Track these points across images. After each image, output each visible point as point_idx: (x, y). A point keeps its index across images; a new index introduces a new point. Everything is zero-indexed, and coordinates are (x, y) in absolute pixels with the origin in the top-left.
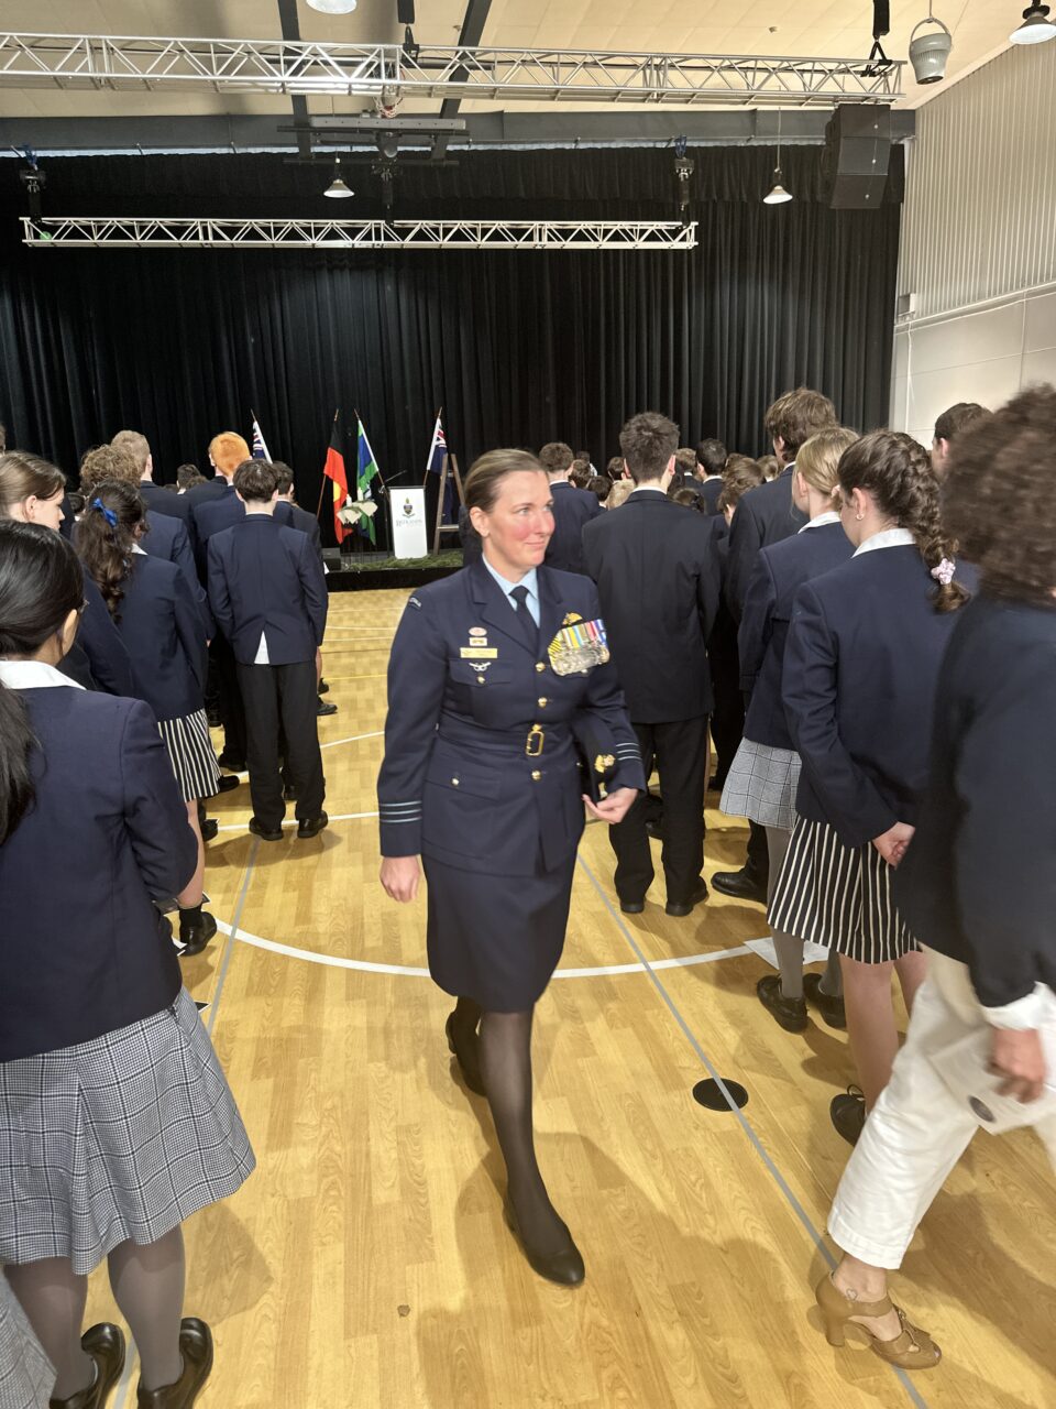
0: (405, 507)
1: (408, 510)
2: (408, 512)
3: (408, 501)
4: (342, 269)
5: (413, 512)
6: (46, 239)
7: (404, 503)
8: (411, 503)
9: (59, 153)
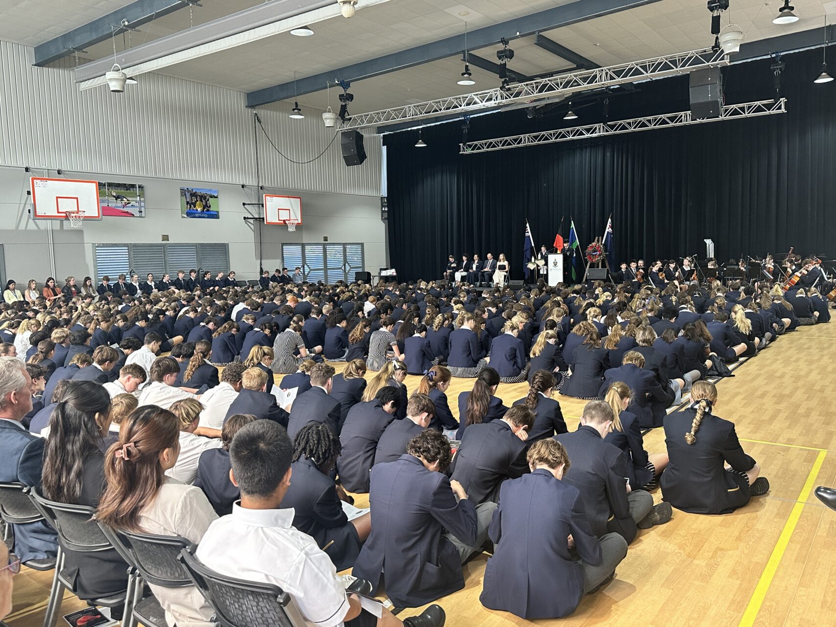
1: (555, 264)
2: (555, 265)
3: (555, 260)
4: (586, 148)
5: (558, 264)
6: (469, 151)
7: (554, 261)
8: (557, 261)
9: (478, 115)
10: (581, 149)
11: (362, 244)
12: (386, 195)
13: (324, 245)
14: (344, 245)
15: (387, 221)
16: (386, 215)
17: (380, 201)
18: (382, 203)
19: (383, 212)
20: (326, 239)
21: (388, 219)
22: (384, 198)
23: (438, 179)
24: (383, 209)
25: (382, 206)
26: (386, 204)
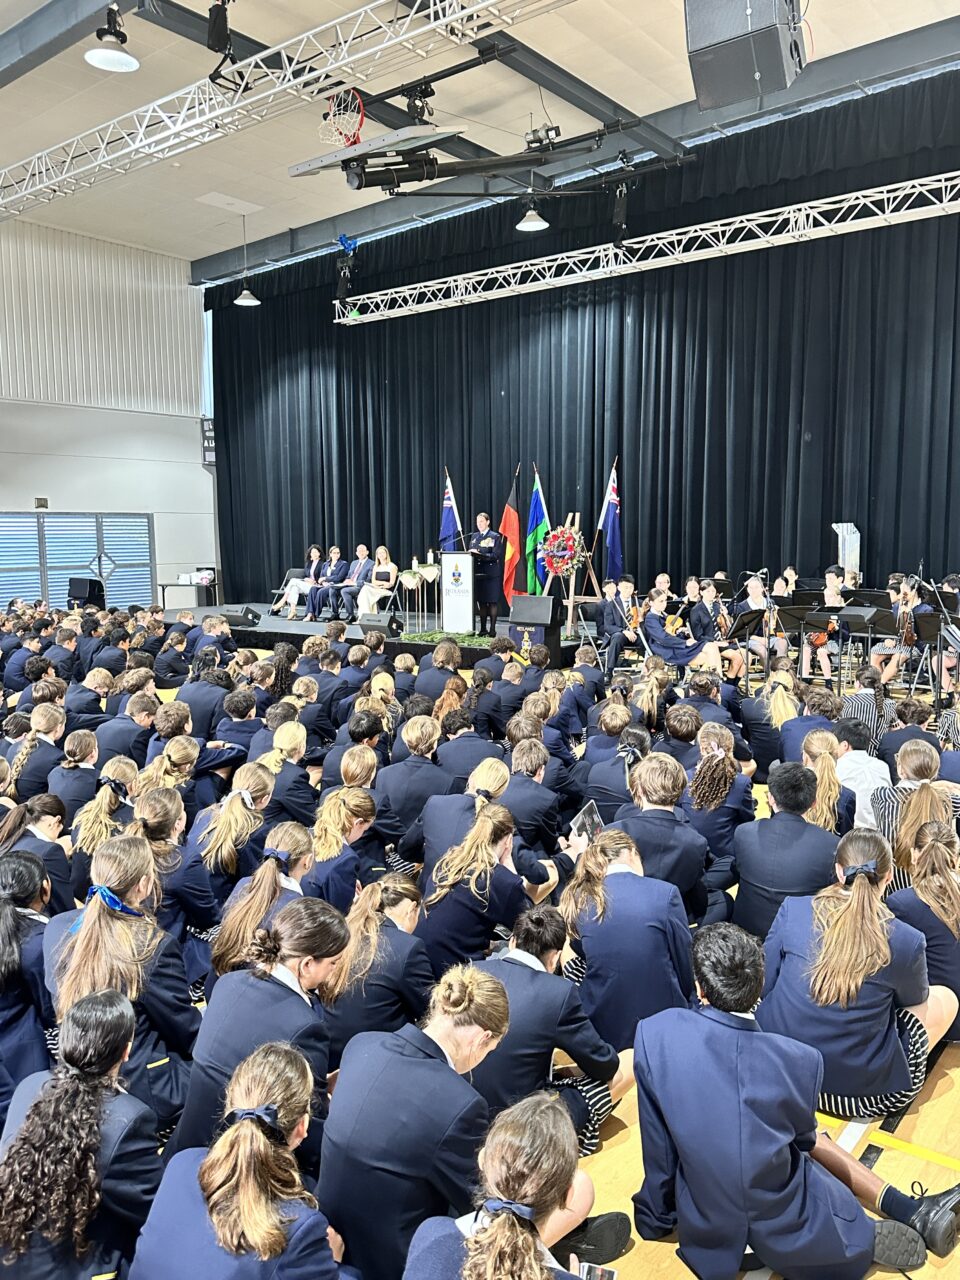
0: (454, 575)
1: (457, 576)
2: (457, 580)
3: (457, 567)
5: (461, 580)
6: (353, 318)
7: (453, 570)
8: (460, 570)
10: (575, 309)
11: (149, 517)
12: (210, 414)
13: (38, 516)
14: (98, 517)
15: (214, 468)
16: (211, 457)
17: (199, 426)
18: (204, 432)
19: (206, 449)
20: (42, 503)
21: (218, 464)
22: (208, 420)
23: (303, 379)
24: (206, 444)
25: (205, 438)
26: (212, 434)
